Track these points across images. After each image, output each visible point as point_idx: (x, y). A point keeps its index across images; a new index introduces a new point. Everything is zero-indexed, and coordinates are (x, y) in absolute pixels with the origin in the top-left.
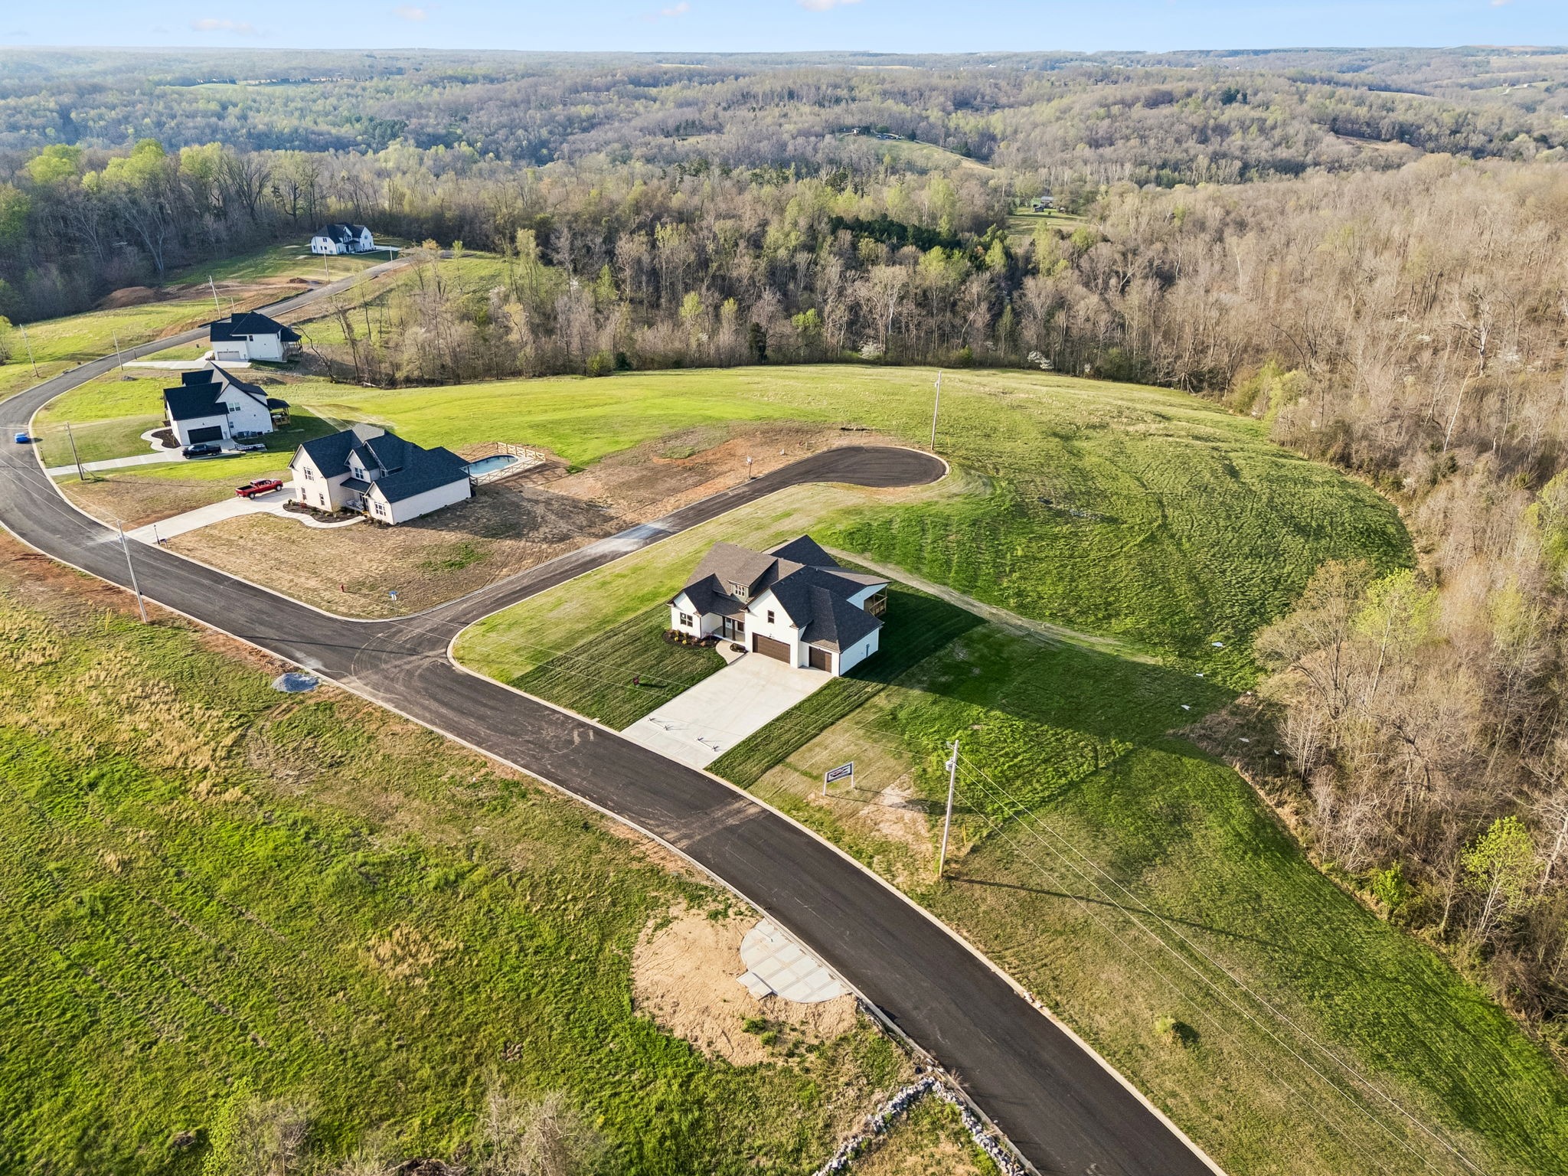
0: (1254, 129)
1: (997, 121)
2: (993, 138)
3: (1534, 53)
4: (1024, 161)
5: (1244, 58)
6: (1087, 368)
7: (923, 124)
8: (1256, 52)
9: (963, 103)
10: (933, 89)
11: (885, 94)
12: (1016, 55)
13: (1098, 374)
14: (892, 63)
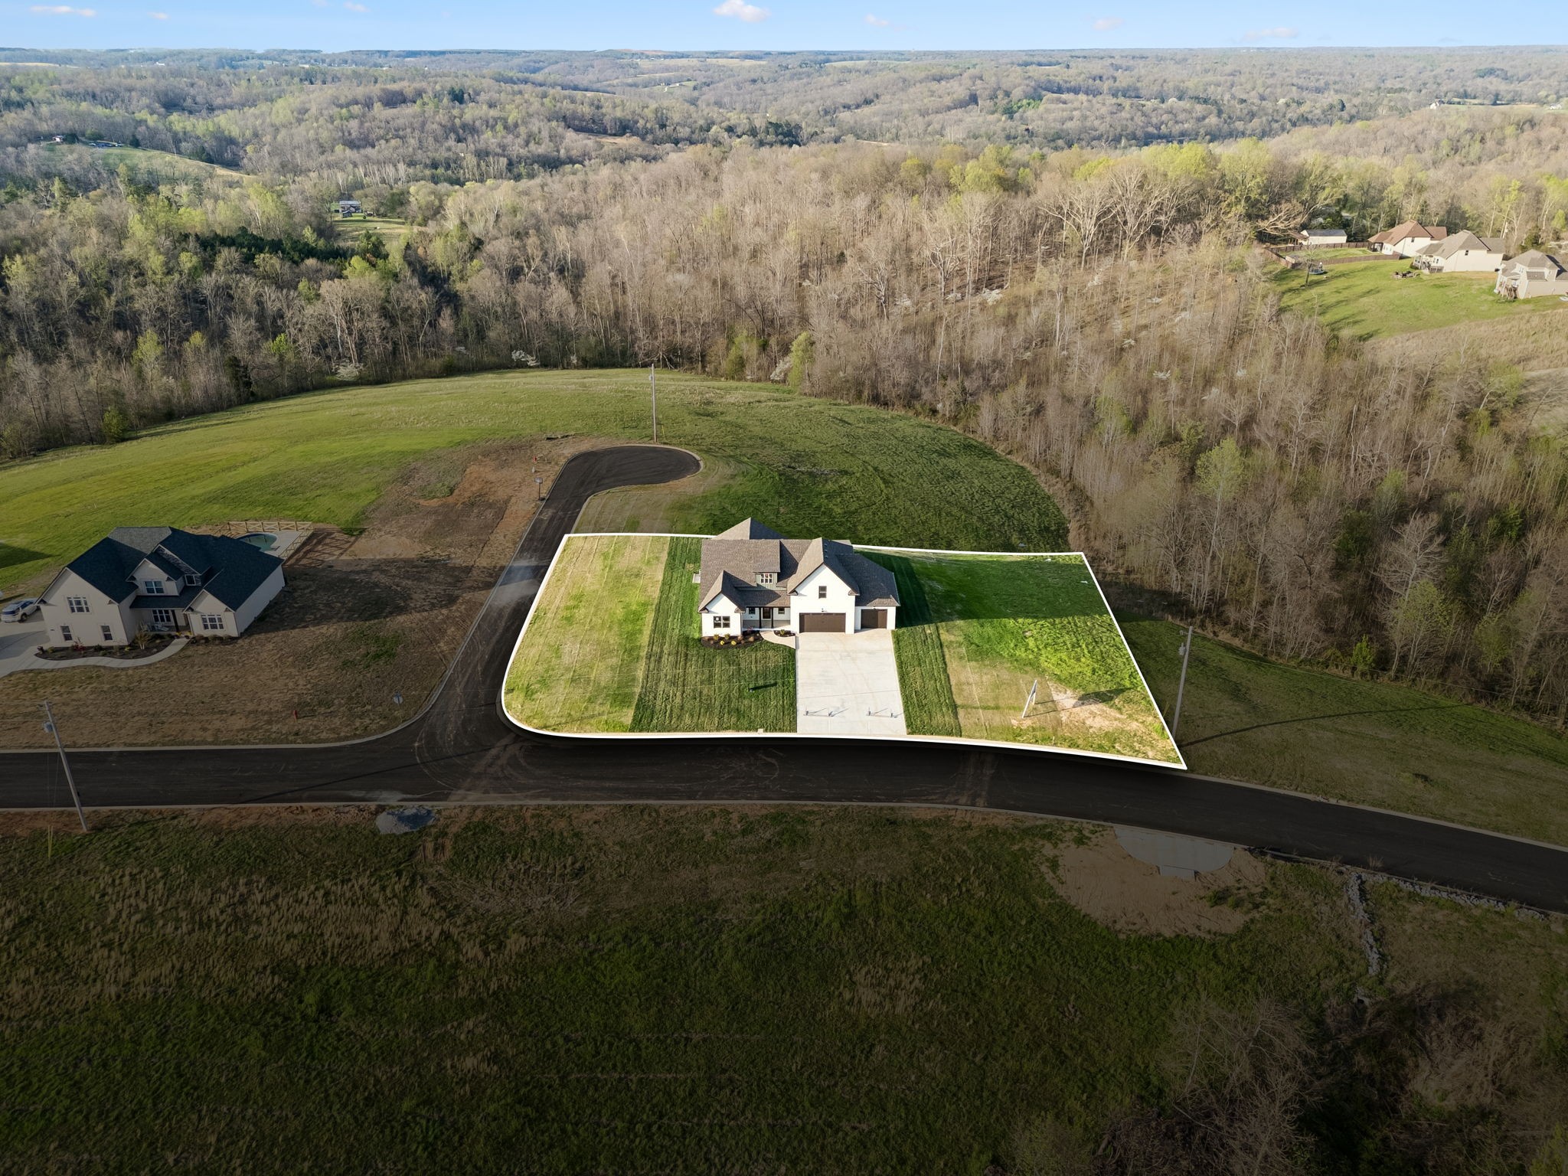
0: (499, 127)
1: (228, 122)
2: (231, 141)
3: (665, 57)
4: (283, 166)
5: (426, 59)
6: (574, 359)
7: (142, 129)
8: (433, 53)
9: (171, 104)
10: (130, 90)
11: (69, 95)
12: (180, 52)
13: (586, 364)
14: (28, 59)
